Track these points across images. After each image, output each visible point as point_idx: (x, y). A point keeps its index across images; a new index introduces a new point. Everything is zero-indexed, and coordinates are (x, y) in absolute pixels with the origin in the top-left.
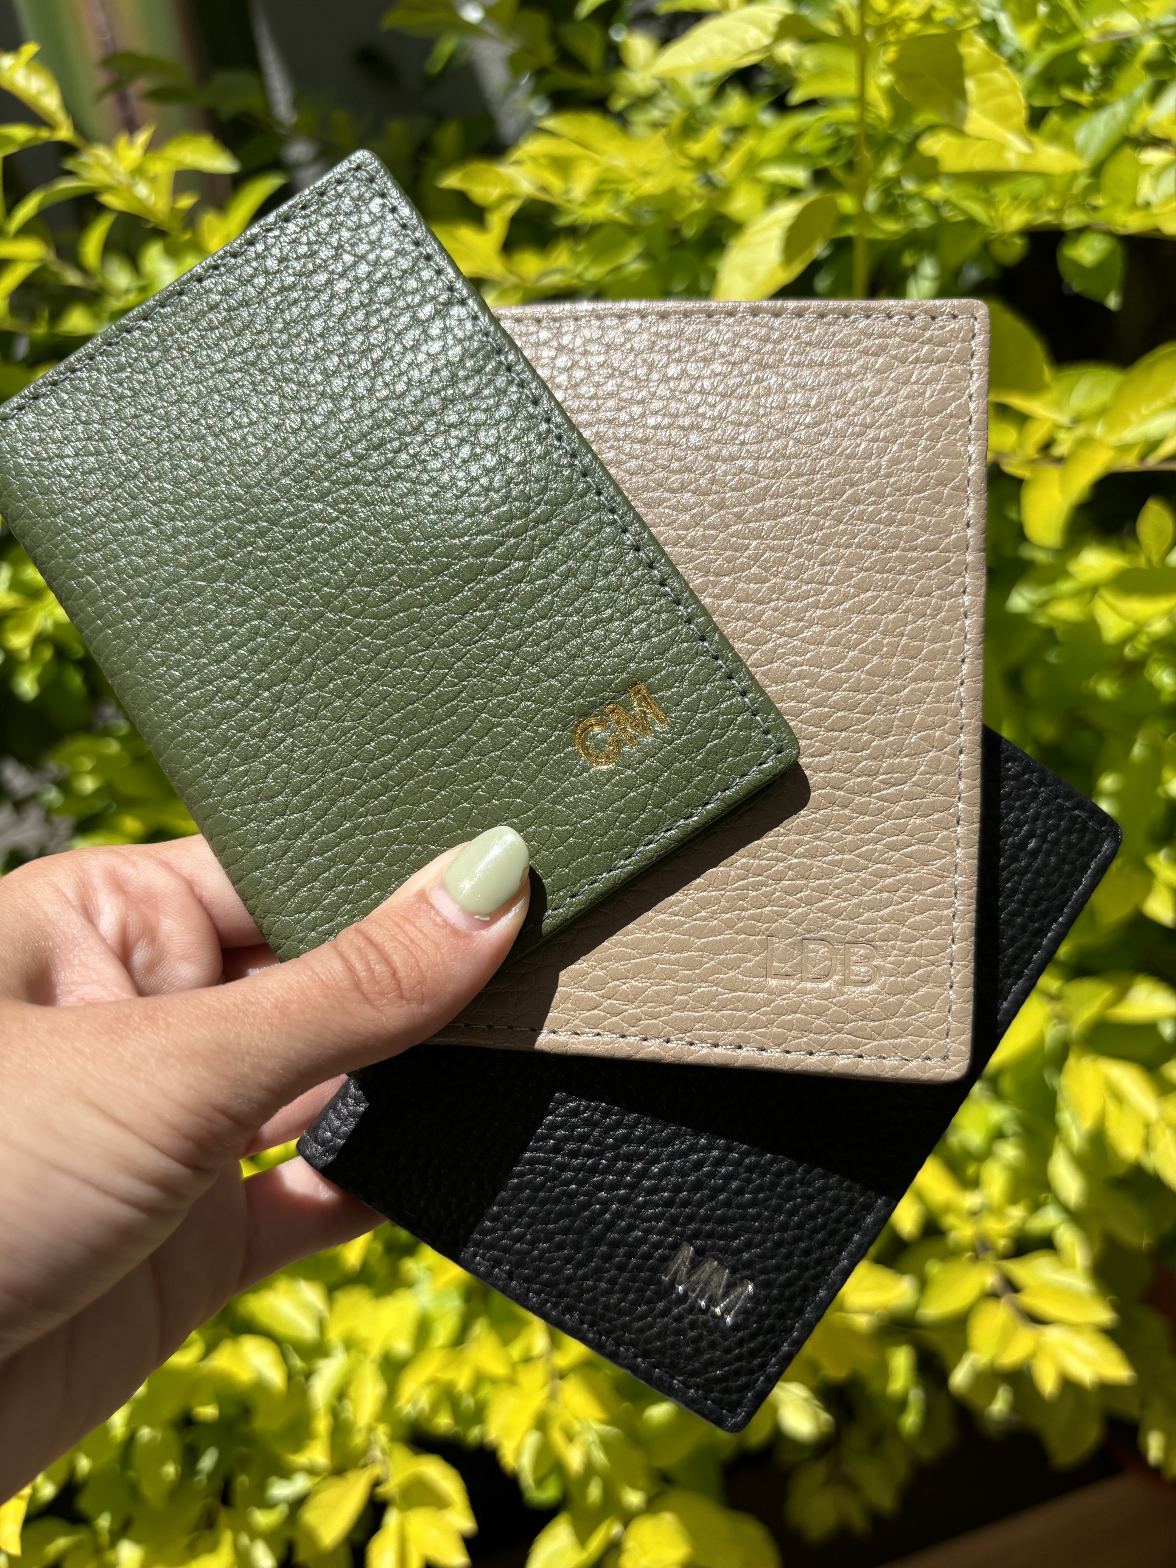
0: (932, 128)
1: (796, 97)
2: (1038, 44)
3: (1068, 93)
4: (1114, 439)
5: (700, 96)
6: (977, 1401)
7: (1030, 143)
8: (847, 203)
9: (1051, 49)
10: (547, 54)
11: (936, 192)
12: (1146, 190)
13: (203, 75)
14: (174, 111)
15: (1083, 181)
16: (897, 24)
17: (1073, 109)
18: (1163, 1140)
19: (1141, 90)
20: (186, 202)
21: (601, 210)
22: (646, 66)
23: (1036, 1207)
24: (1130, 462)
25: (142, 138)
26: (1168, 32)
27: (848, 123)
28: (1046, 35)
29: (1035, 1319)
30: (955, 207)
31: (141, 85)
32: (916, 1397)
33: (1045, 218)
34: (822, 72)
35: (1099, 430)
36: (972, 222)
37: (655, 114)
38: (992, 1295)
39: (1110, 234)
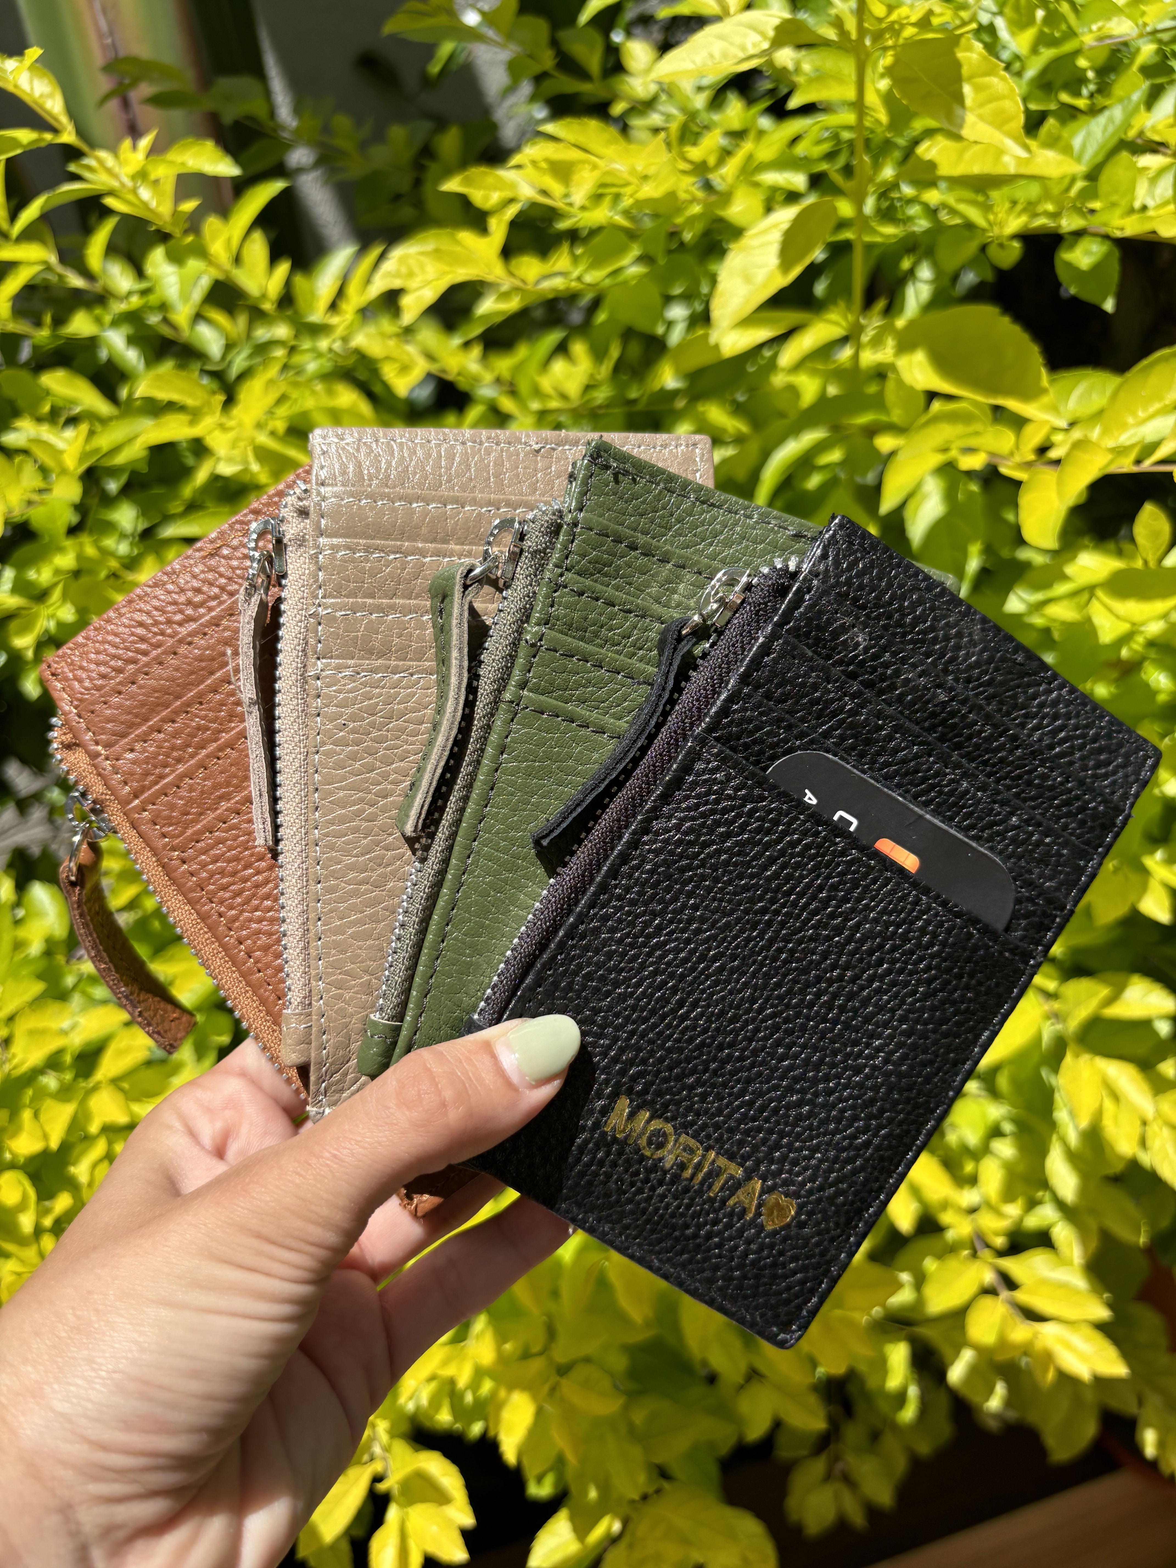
0: (929, 133)
1: (794, 103)
2: (1034, 50)
3: (1065, 97)
4: (1110, 443)
5: (700, 101)
6: (974, 1397)
7: (1027, 148)
8: (845, 208)
9: (1048, 54)
10: (547, 60)
11: (933, 197)
12: (1142, 195)
13: (205, 82)
14: (177, 115)
15: (1080, 185)
16: (895, 29)
17: (1070, 114)
18: (1159, 1137)
19: (1137, 96)
20: (189, 206)
21: (600, 215)
22: (648, 71)
23: (1032, 1204)
24: (1126, 465)
25: (145, 142)
26: (1165, 37)
27: (849, 128)
28: (1042, 41)
29: (1032, 1315)
30: (953, 212)
31: (145, 89)
32: (913, 1392)
33: (1041, 222)
34: (820, 77)
35: (1095, 434)
36: (969, 226)
37: (655, 119)
38: (989, 1291)
39: (1106, 237)
